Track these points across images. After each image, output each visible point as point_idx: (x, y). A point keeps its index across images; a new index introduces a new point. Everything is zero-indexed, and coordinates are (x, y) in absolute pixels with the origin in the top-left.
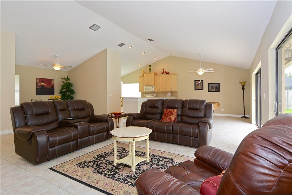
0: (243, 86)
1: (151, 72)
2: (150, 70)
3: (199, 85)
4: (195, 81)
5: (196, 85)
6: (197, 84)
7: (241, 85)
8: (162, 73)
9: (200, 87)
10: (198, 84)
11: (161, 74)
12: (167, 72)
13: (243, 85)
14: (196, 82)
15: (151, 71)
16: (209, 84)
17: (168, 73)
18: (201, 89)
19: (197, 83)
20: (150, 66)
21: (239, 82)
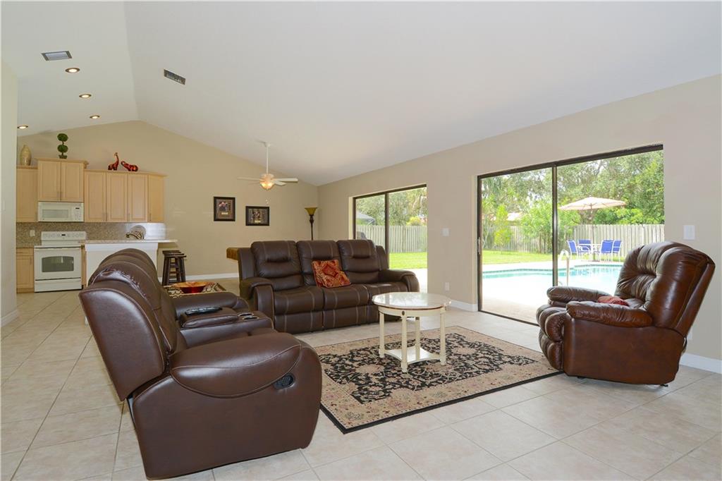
0: (312, 216)
1: (65, 157)
2: (62, 149)
3: (224, 208)
4: (216, 198)
5: (218, 209)
6: (220, 205)
7: (307, 213)
8: (113, 167)
9: (227, 213)
10: (222, 206)
11: (110, 168)
12: (131, 166)
13: (312, 213)
14: (218, 200)
15: (65, 154)
16: (247, 208)
17: (136, 170)
18: (230, 218)
19: (221, 203)
20: (63, 137)
21: (306, 209)
